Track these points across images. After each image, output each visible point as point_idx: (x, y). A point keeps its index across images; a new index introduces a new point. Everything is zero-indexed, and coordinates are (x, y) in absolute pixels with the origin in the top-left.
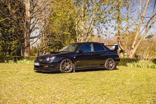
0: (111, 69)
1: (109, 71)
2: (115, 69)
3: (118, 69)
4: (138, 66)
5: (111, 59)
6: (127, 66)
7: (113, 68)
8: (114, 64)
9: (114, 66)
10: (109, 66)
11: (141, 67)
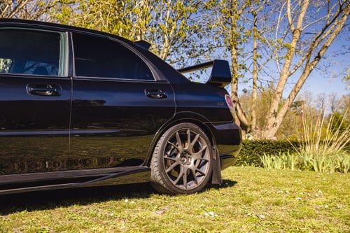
0: (192, 185)
1: (179, 200)
2: (215, 182)
3: (231, 183)
4: (300, 166)
5: (189, 127)
6: (262, 166)
7: (200, 180)
8: (207, 157)
9: (206, 169)
10: (178, 168)
11: (313, 169)
